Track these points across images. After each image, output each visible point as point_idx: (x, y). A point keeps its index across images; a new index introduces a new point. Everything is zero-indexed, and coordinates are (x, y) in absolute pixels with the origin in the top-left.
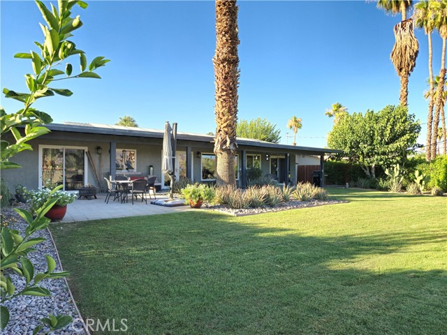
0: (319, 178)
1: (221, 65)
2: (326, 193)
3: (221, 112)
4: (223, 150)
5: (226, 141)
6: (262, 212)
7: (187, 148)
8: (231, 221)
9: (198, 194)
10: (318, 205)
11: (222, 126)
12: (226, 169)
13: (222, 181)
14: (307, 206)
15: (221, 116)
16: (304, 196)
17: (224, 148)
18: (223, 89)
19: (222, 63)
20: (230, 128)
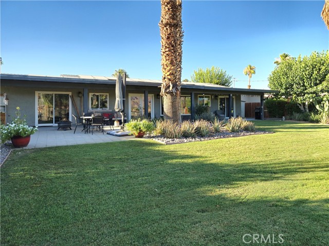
0: (260, 113)
1: (165, 28)
2: (254, 125)
3: (165, 63)
4: (167, 93)
5: (169, 86)
6: (190, 141)
7: (145, 92)
8: (157, 149)
9: (138, 127)
10: (244, 135)
11: (166, 75)
12: (170, 107)
13: (167, 116)
14: (233, 137)
15: (165, 67)
16: (233, 128)
17: (167, 91)
18: (166, 47)
19: (165, 26)
20: (172, 76)
